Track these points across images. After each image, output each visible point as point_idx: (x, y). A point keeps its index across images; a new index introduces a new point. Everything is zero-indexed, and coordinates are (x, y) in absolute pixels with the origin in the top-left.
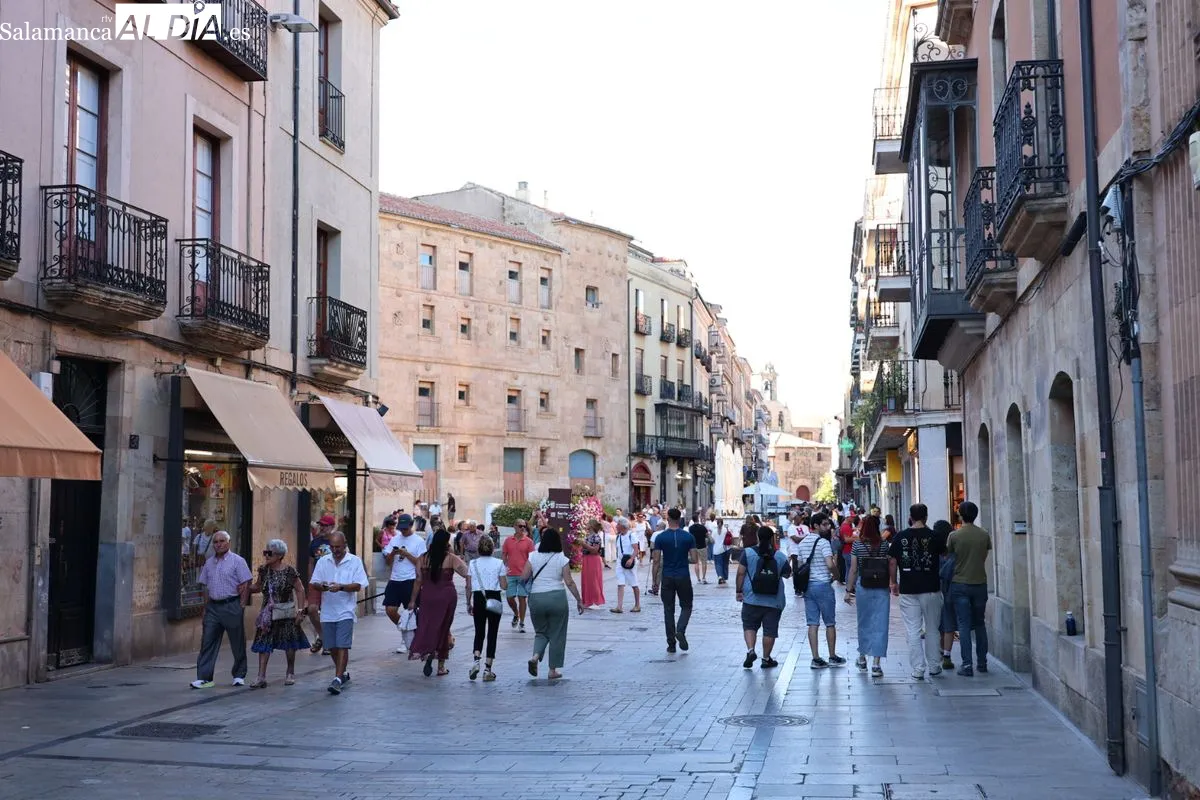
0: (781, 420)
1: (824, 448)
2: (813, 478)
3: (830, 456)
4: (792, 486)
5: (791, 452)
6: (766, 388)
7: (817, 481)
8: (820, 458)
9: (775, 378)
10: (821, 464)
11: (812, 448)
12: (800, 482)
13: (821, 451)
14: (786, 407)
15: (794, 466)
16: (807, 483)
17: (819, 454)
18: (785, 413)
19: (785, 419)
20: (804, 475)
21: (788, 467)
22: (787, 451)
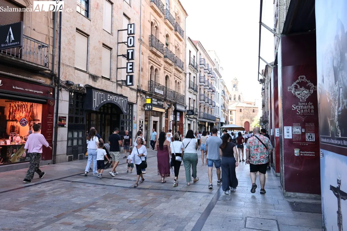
0: (239, 98)
1: (255, 107)
2: (251, 119)
3: (258, 111)
4: (243, 121)
5: (242, 109)
6: (234, 87)
7: (252, 120)
8: (254, 111)
9: (237, 83)
10: (254, 113)
11: (251, 107)
12: (245, 120)
13: (254, 109)
14: (241, 94)
15: (244, 114)
16: (249, 120)
17: (254, 110)
18: (241, 96)
19: (241, 98)
20: (248, 117)
21: (241, 114)
22: (241, 108)
